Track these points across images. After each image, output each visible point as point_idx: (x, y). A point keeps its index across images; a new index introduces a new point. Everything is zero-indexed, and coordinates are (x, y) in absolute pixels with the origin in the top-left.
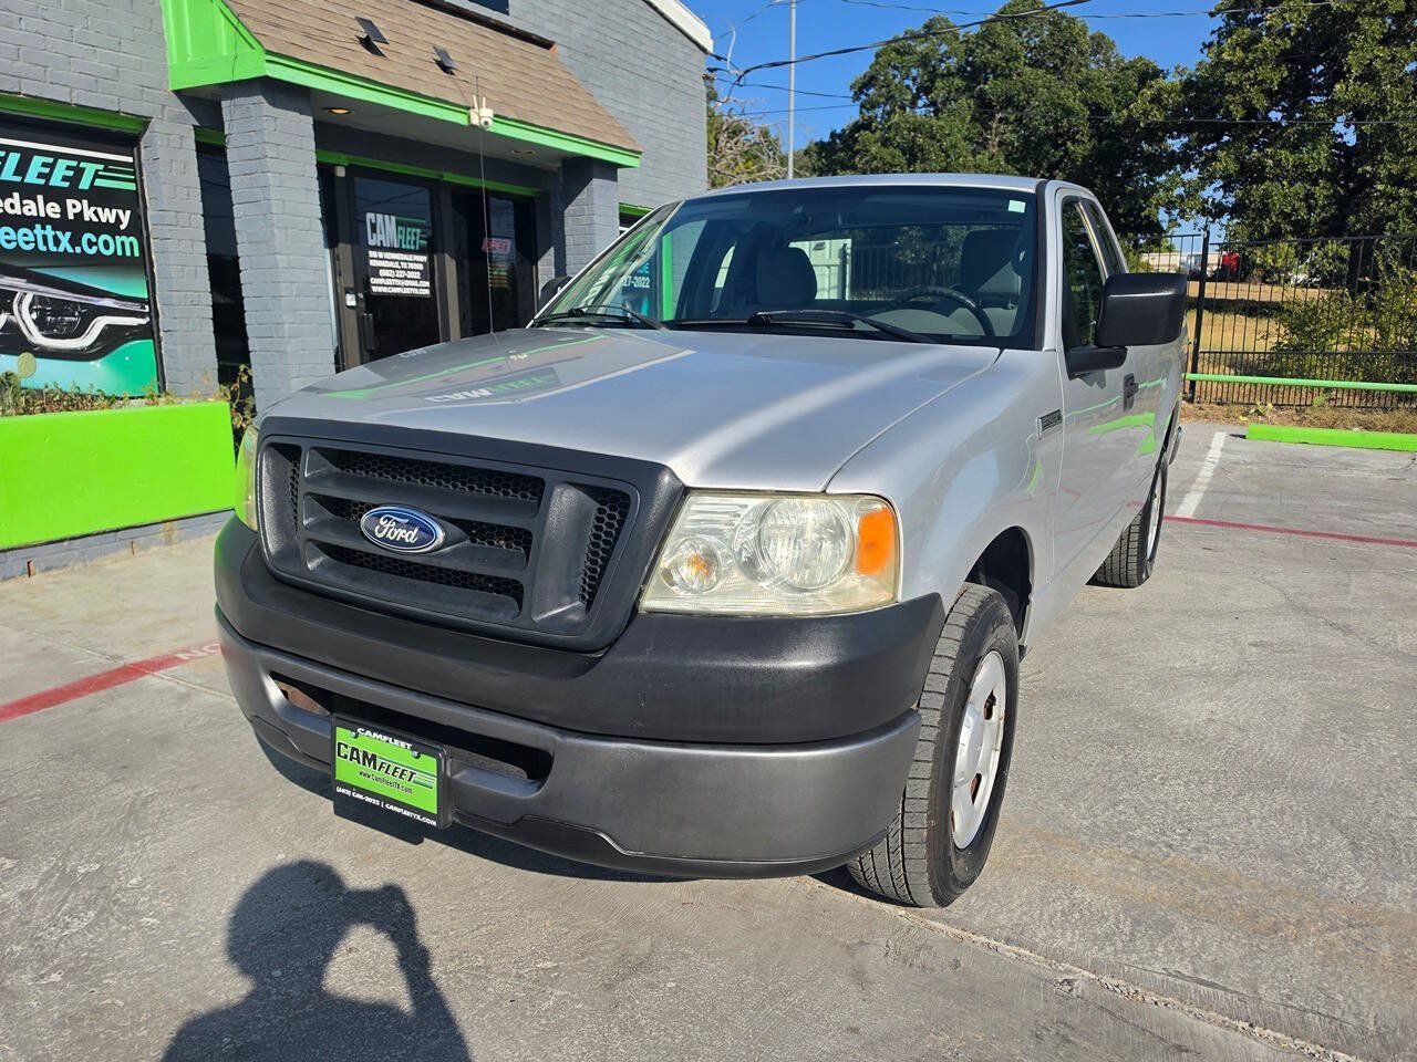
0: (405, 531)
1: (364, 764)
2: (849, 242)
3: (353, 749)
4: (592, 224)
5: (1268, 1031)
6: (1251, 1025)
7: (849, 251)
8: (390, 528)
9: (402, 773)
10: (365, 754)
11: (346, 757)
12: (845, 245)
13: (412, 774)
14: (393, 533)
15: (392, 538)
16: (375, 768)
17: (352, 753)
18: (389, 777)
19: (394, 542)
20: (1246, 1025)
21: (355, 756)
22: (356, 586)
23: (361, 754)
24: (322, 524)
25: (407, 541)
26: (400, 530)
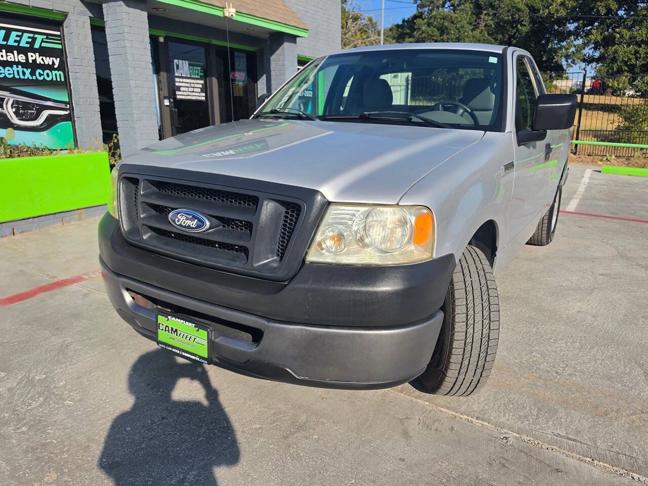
0: (190, 222)
1: (172, 333)
2: (410, 74)
3: (166, 326)
4: (284, 65)
5: (601, 463)
6: (593, 460)
7: (410, 79)
8: (183, 220)
9: (190, 338)
10: (172, 329)
11: (163, 330)
12: (408, 76)
13: (195, 338)
14: (184, 223)
15: (184, 225)
16: (177, 335)
17: (166, 328)
18: (184, 340)
19: (185, 227)
20: (590, 460)
22: (167, 247)
23: (170, 329)
24: (149, 217)
25: (191, 226)
26: (188, 221)
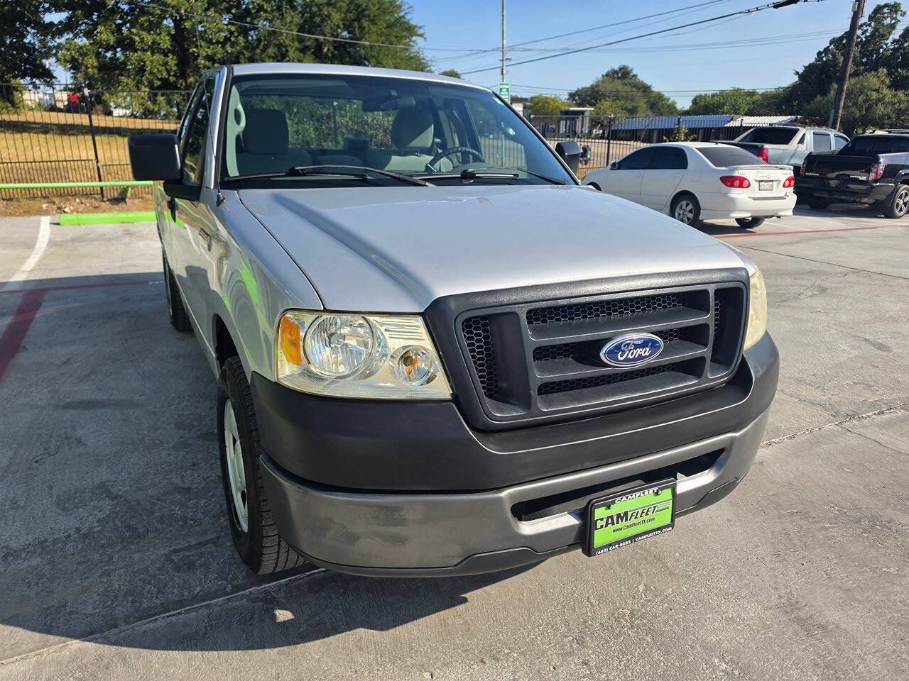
0: (641, 350)
1: (618, 523)
3: (608, 518)
8: (630, 350)
9: (648, 511)
10: (619, 516)
11: (602, 526)
13: (655, 507)
14: (633, 354)
15: (631, 357)
16: (626, 520)
17: (607, 521)
18: (639, 519)
19: (634, 359)
21: (610, 521)
23: (615, 518)
25: (643, 355)
26: (638, 349)
